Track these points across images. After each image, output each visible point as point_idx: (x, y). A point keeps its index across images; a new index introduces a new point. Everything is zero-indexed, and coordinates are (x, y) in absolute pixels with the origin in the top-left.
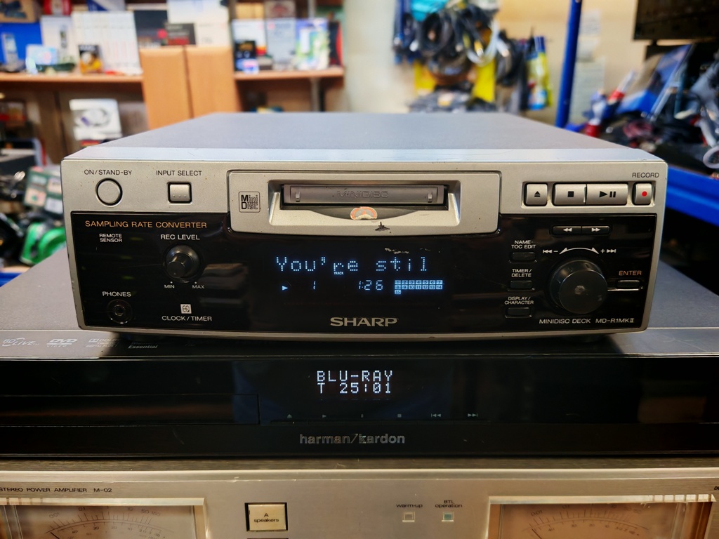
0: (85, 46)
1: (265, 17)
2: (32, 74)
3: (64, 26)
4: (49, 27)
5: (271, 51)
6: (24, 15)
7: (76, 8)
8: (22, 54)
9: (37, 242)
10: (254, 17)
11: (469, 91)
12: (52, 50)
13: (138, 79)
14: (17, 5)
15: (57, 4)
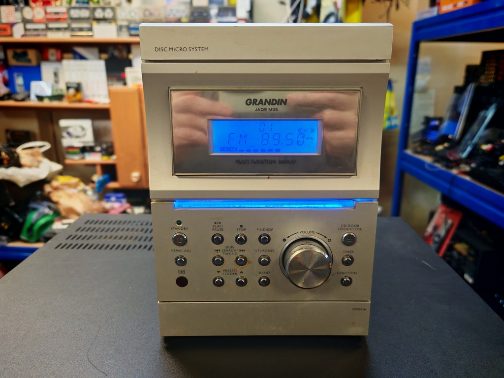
0: (70, 83)
2: (33, 102)
3: (57, 69)
4: (47, 69)
6: (29, 61)
7: (66, 55)
8: (27, 87)
9: (32, 225)
13: (107, 106)
14: (25, 54)
15: (52, 53)
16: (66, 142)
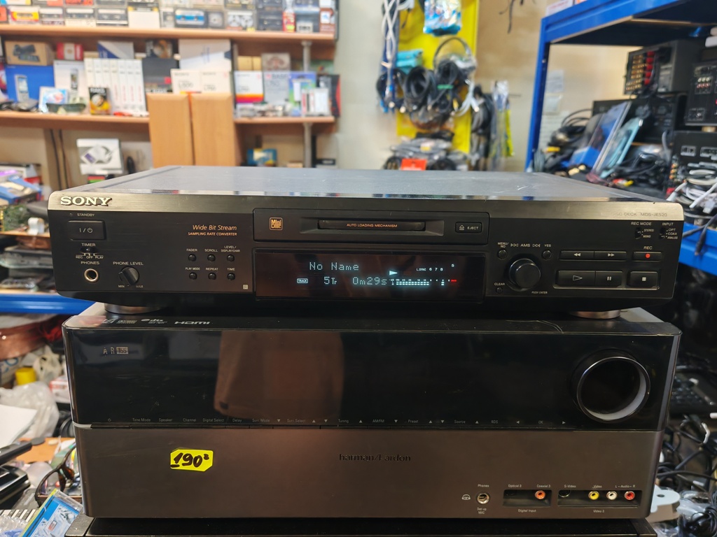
0: (95, 88)
1: (262, 69)
2: (43, 112)
3: (77, 70)
4: (62, 72)
5: (267, 99)
6: (38, 59)
7: (86, 54)
8: (34, 93)
10: (253, 69)
11: (450, 138)
12: (63, 91)
13: (145, 120)
14: (32, 50)
15: (69, 49)
16: (86, 168)
